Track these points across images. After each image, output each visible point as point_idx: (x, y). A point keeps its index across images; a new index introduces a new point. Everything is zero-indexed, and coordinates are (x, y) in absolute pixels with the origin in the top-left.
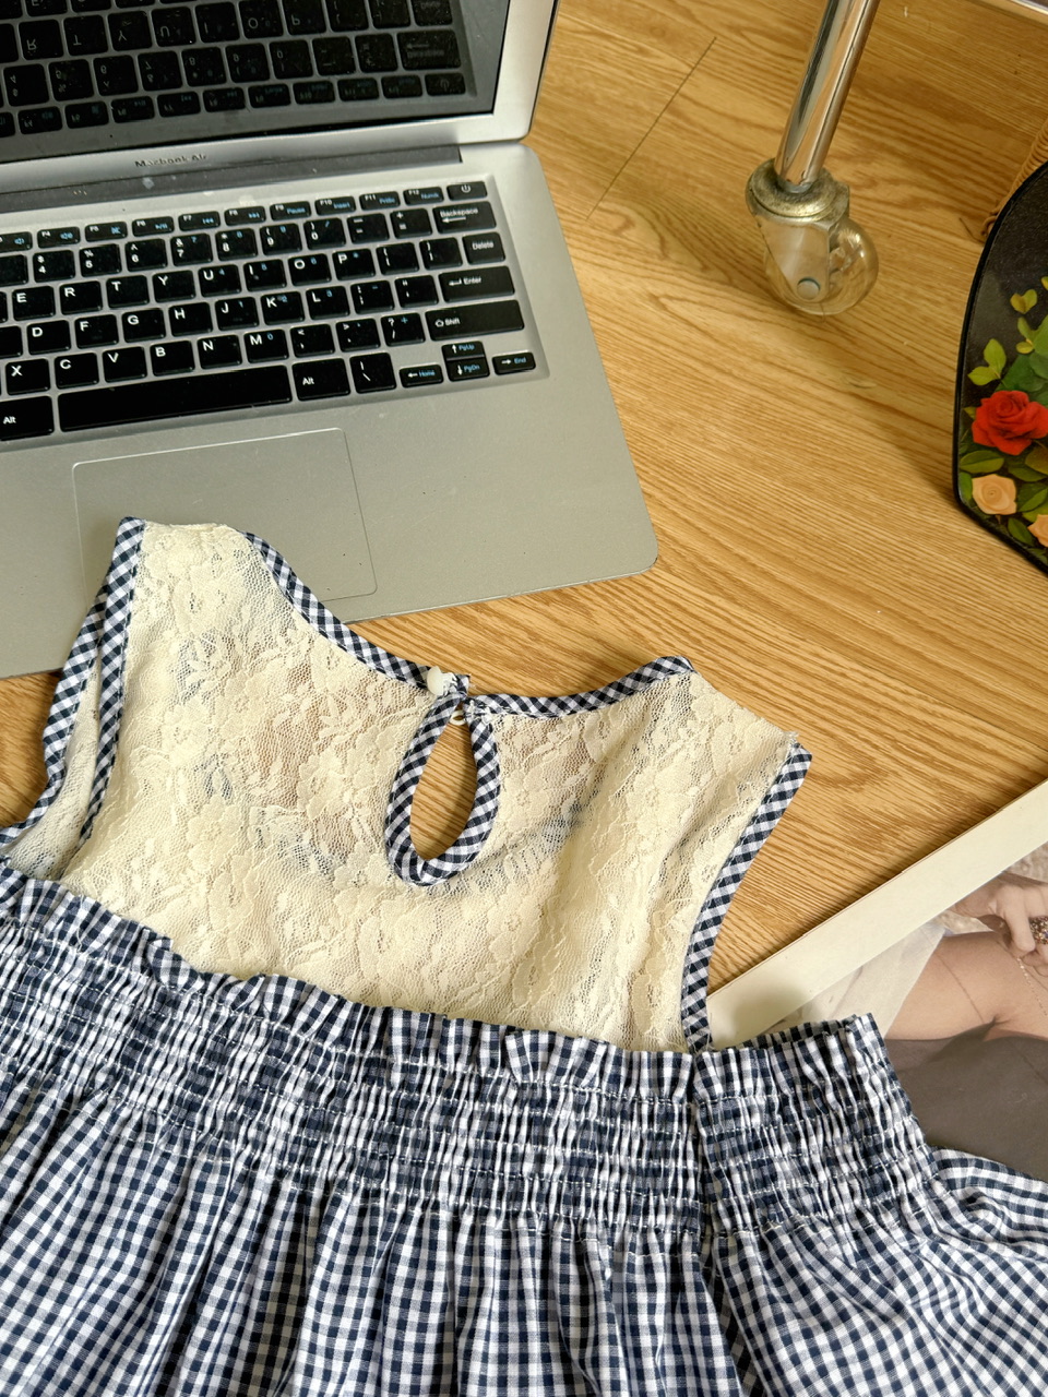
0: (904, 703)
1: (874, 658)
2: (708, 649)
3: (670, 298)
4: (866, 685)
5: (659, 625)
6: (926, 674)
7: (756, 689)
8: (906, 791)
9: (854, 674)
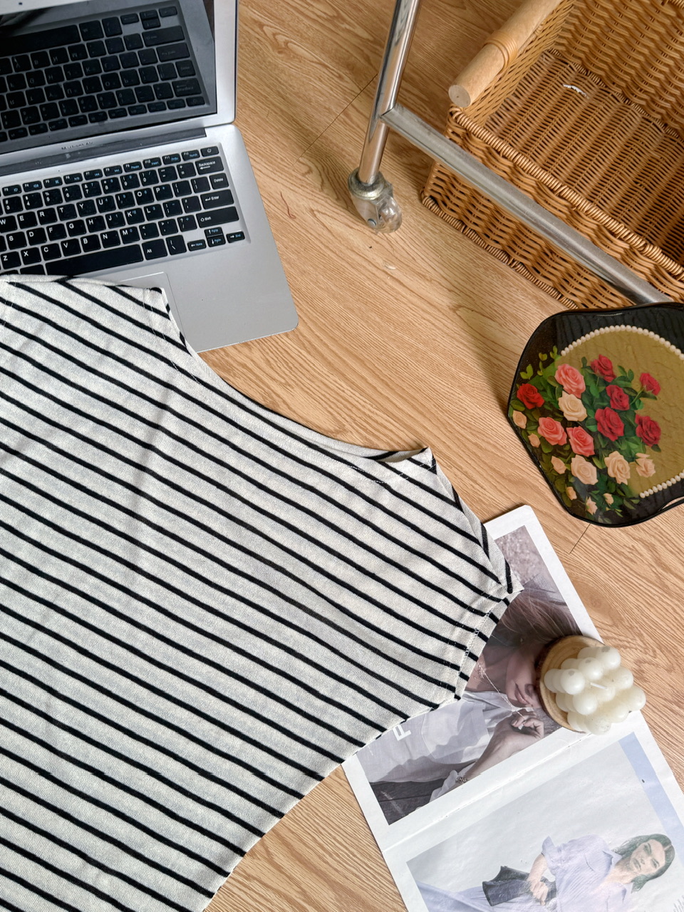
0: (363, 406)
1: (357, 386)
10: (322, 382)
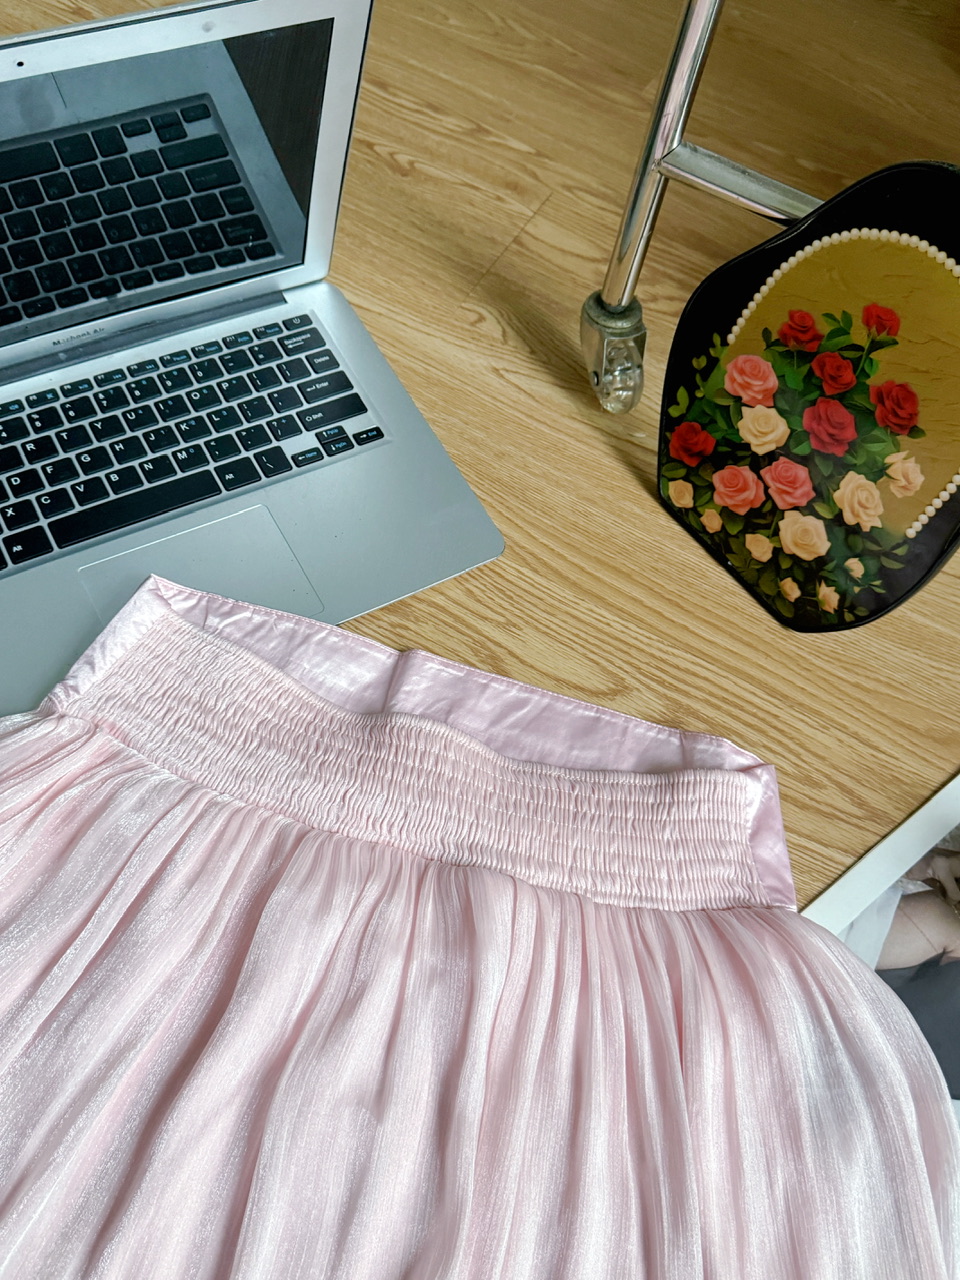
0: (648, 645)
1: (630, 614)
2: (518, 603)
3: (507, 371)
4: (623, 632)
5: (485, 585)
6: (664, 627)
7: (548, 631)
8: (644, 701)
9: (617, 625)
10: (567, 613)
